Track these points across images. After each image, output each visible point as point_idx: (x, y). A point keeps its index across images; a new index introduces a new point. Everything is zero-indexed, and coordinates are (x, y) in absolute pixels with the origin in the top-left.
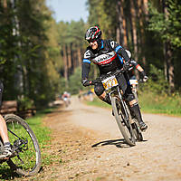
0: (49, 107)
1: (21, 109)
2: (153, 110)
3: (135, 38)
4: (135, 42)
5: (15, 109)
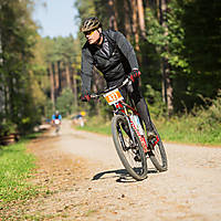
0: (34, 132)
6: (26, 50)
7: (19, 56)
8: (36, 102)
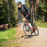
0: (16, 26)
1: (9, 26)
2: (40, 26)
3: (36, 10)
4: (36, 11)
5: (8, 26)
6: (14, 8)
7: (13, 10)
8: (16, 19)
